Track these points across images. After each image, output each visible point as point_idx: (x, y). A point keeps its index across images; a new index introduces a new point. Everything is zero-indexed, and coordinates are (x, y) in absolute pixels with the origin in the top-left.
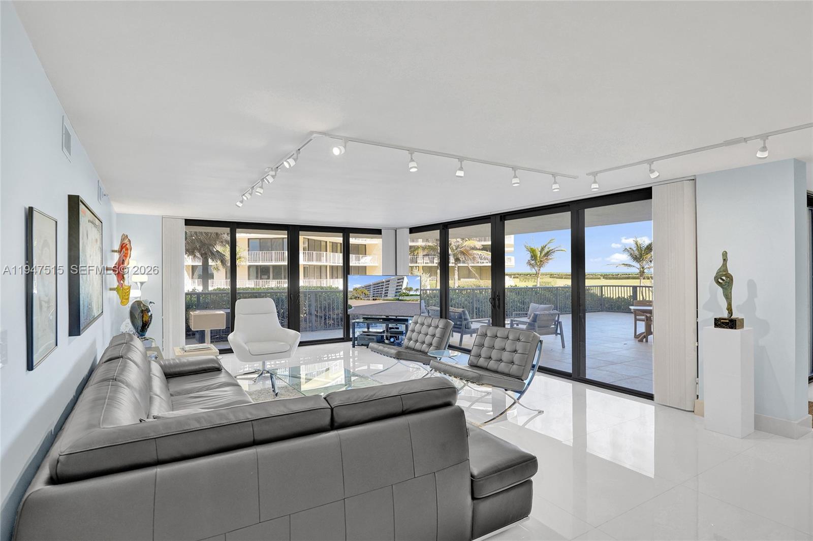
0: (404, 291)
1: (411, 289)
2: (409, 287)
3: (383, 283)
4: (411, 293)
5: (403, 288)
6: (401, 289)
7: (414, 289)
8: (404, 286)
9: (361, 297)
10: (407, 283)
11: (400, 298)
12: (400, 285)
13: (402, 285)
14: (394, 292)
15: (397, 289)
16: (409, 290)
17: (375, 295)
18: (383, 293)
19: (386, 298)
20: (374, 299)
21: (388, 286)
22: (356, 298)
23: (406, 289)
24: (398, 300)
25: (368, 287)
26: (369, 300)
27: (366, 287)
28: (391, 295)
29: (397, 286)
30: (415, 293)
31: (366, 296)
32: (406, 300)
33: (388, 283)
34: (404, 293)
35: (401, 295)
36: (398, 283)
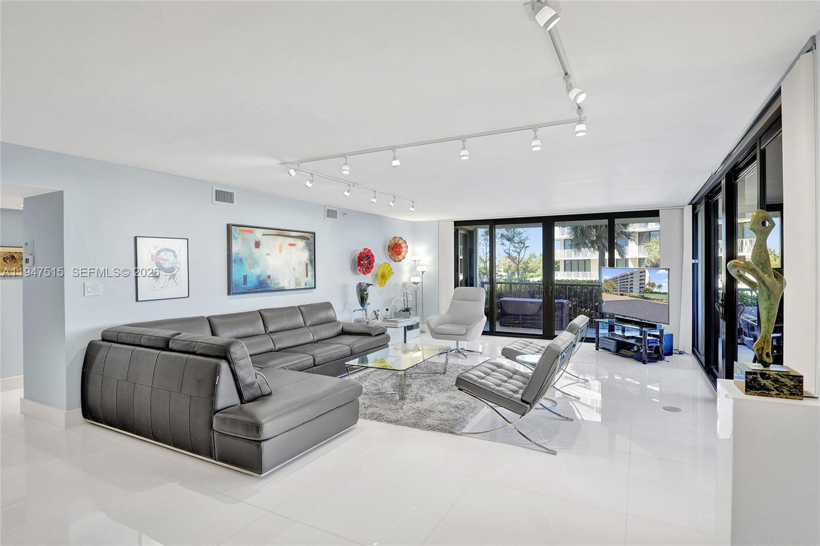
0: (648, 287)
1: (653, 285)
2: (651, 282)
3: (628, 275)
4: (655, 290)
5: (646, 283)
6: (644, 283)
7: (657, 285)
8: (647, 281)
9: (610, 290)
10: (649, 278)
11: (646, 295)
12: (643, 279)
13: (644, 280)
14: (639, 288)
15: (640, 284)
16: (651, 286)
17: (622, 289)
18: (629, 288)
19: (632, 294)
20: (621, 295)
21: (631, 279)
22: (606, 291)
23: (649, 284)
24: (643, 297)
25: (615, 279)
26: (617, 294)
27: (614, 279)
28: (636, 292)
29: (641, 280)
30: (658, 291)
31: (615, 290)
32: (650, 299)
33: (632, 276)
34: (647, 289)
35: (645, 292)
36: (641, 276)
